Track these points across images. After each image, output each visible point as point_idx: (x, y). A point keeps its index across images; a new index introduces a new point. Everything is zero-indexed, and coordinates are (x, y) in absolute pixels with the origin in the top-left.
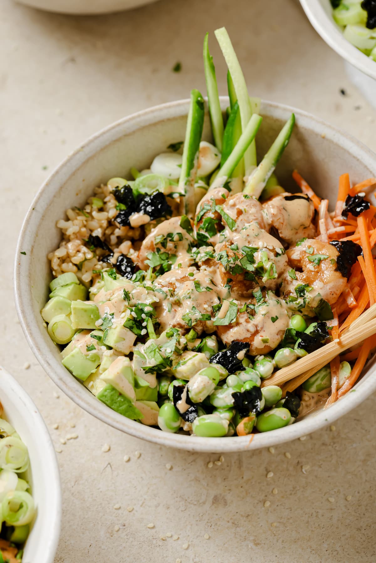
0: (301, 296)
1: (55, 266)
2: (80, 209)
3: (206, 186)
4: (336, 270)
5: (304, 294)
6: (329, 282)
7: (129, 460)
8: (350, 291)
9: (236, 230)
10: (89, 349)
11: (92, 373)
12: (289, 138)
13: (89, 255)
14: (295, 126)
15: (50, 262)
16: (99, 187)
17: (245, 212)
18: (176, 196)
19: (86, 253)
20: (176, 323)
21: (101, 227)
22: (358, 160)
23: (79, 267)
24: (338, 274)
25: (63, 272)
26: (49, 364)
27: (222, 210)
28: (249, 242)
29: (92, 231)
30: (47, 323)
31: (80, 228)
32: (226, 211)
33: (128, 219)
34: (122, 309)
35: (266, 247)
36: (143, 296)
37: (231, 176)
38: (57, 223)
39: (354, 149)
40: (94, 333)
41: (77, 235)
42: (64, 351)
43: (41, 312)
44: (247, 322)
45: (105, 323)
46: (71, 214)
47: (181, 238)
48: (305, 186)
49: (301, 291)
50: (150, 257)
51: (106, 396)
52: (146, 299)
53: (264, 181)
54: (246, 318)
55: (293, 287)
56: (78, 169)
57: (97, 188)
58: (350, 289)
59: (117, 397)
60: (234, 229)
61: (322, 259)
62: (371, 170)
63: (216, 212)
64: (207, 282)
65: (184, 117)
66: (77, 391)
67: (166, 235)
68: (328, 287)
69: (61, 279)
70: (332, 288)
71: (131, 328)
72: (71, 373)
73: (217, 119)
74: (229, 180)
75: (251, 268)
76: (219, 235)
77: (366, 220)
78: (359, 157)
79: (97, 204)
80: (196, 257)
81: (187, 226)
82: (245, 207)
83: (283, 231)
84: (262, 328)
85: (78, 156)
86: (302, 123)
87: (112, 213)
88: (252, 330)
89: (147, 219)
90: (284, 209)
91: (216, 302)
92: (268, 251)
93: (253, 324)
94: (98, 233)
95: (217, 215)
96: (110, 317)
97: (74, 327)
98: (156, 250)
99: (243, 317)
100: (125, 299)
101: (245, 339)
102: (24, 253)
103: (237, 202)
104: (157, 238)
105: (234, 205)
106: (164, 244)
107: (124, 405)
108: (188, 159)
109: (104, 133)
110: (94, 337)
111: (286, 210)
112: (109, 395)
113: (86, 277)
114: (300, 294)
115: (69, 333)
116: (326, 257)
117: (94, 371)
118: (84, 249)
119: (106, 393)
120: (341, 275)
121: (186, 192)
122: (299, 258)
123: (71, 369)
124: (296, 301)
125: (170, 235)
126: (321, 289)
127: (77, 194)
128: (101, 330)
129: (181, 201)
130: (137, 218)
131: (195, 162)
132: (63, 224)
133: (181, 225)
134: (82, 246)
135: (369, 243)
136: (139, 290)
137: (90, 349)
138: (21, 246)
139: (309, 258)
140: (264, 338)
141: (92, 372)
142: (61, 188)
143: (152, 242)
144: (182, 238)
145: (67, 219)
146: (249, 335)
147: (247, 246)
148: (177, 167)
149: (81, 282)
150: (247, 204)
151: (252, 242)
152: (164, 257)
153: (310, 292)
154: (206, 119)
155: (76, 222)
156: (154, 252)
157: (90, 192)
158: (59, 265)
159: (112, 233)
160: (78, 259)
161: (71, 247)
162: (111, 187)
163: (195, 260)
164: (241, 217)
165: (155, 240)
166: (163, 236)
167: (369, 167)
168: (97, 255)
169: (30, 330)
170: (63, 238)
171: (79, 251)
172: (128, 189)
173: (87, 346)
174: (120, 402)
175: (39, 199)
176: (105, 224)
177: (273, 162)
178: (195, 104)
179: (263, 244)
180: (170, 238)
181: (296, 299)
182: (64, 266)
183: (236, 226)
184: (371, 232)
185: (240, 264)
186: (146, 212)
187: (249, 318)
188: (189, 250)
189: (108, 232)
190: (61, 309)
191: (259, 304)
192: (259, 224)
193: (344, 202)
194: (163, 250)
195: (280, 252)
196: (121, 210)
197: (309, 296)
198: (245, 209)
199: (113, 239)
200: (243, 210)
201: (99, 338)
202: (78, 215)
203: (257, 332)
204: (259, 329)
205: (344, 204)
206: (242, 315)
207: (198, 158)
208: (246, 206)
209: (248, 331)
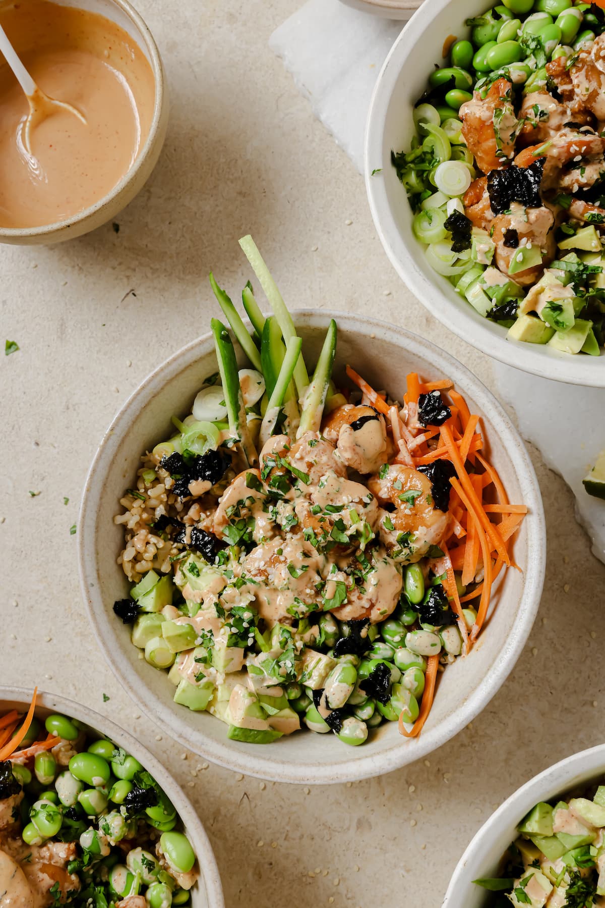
0: (405, 547)
1: (128, 571)
2: (132, 491)
3: (257, 417)
4: (435, 509)
5: (408, 544)
6: (432, 524)
8: (454, 518)
9: (311, 484)
11: (209, 702)
12: (335, 346)
13: (161, 544)
14: (337, 331)
15: (121, 567)
16: (145, 454)
17: (316, 463)
18: (230, 445)
19: (157, 541)
20: (281, 617)
21: (161, 502)
22: (420, 357)
24: (439, 512)
26: (162, 721)
27: (289, 464)
28: (332, 500)
29: (154, 511)
30: (143, 651)
31: (140, 516)
32: (294, 465)
33: (188, 489)
34: (219, 625)
35: (352, 502)
36: (237, 599)
37: (282, 403)
38: (114, 520)
39: (412, 346)
40: (196, 654)
41: (140, 524)
42: (170, 673)
43: (132, 641)
44: (359, 598)
45: (205, 642)
46: (124, 502)
47: (253, 502)
48: (365, 386)
49: (404, 541)
50: (227, 532)
51: (237, 735)
52: (241, 601)
53: (321, 402)
54: (358, 594)
55: (393, 538)
56: (116, 455)
57: (142, 457)
58: (454, 514)
60: (309, 483)
61: (415, 497)
62: (438, 367)
63: (283, 467)
64: (301, 559)
67: (235, 504)
68: (432, 531)
70: (437, 529)
71: (236, 645)
72: (184, 705)
73: (248, 346)
74: (282, 408)
75: (345, 538)
76: (293, 489)
77: (450, 428)
78: (421, 355)
79: (149, 477)
80: (276, 518)
81: (254, 483)
82: (315, 458)
83: (362, 469)
84: (377, 600)
85: (110, 442)
86: (345, 326)
87: (169, 482)
88: (367, 605)
89: (208, 485)
90: (357, 445)
91: (317, 579)
92: (355, 504)
93: (367, 599)
94: (160, 511)
95: (285, 471)
96: (209, 635)
97: (173, 652)
98: (230, 522)
99: (353, 595)
100: (219, 617)
101: (360, 616)
103: (304, 454)
104: (227, 510)
105: (302, 458)
106: (237, 514)
107: (259, 735)
108: (231, 402)
109: (130, 404)
110: (196, 659)
111: (359, 446)
112: (240, 733)
113: (166, 568)
114: (404, 545)
115: (170, 657)
116: (420, 493)
117: (211, 698)
118: (153, 539)
120: (441, 512)
121: (240, 437)
122: (388, 497)
124: (402, 552)
125: (240, 502)
126: (425, 535)
127: (124, 476)
129: (238, 448)
130: (196, 487)
131: (240, 402)
132: (120, 519)
133: (248, 486)
134: (150, 536)
135: (461, 459)
136: (229, 592)
137: (199, 678)
139: (401, 498)
140: (382, 610)
141: (209, 700)
142: (105, 485)
143: (223, 517)
144: (254, 500)
145: (124, 510)
146: (364, 611)
147: (331, 504)
148: (220, 406)
149: (162, 576)
150: (316, 452)
151: (335, 500)
152: (241, 526)
153: (414, 542)
154: (235, 346)
155: (134, 511)
156: (229, 525)
157: (136, 463)
158: (134, 568)
160: (150, 552)
161: (138, 543)
162: (158, 457)
163: (275, 521)
164: (313, 470)
165: (226, 513)
166: (234, 507)
167: (434, 364)
168: (168, 534)
169: (128, 683)
170: (126, 533)
171: (148, 543)
173: (195, 676)
175: (85, 510)
176: (164, 497)
177: (325, 379)
178: (219, 340)
179: (348, 498)
180: (242, 506)
181: (401, 551)
182: (138, 565)
183: (310, 479)
184: (459, 442)
185: (331, 539)
186: (205, 478)
187: (361, 592)
188: (265, 510)
190: (152, 633)
191: (367, 570)
192: (336, 472)
193: (416, 403)
194: (237, 519)
195: (369, 501)
196: (177, 480)
197: (414, 546)
198: (315, 461)
199: (179, 506)
200: (313, 462)
201: (204, 661)
202: (134, 499)
203: (372, 606)
204: (373, 602)
205: (418, 406)
206: (352, 594)
207: (242, 396)
208: (316, 456)
209: (363, 607)
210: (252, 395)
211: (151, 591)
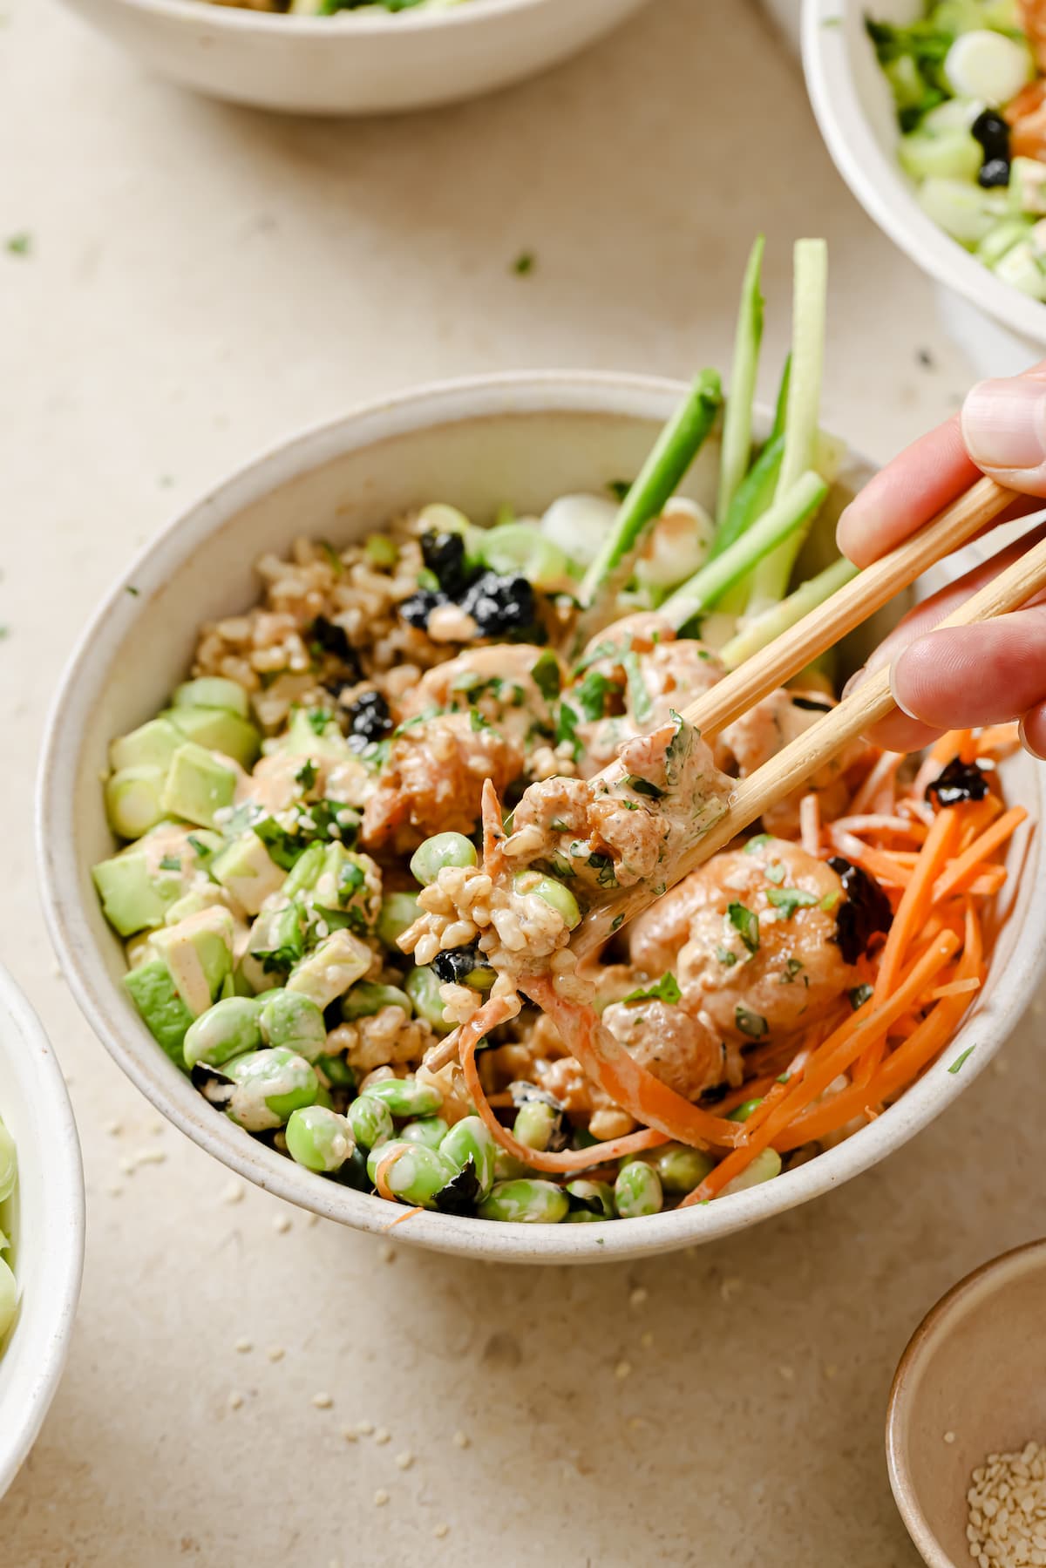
1: (206, 654)
2: (329, 549)
4: (830, 940)
7: (286, 1229)
10: (167, 864)
11: (149, 926)
13: (299, 663)
15: (200, 639)
17: (680, 689)
18: (564, 604)
19: (295, 655)
21: (363, 609)
23: (266, 680)
25: (219, 674)
29: (337, 610)
30: (113, 772)
31: (307, 592)
32: (643, 673)
33: (428, 616)
34: (285, 801)
38: (259, 556)
40: (200, 835)
41: (295, 604)
43: (112, 743)
45: (235, 822)
46: (304, 549)
47: (518, 702)
51: (143, 986)
59: (166, 998)
61: (801, 903)
63: (621, 667)
65: (658, 425)
66: (81, 946)
67: (484, 679)
69: (203, 690)
72: (102, 902)
74: (706, 614)
76: (606, 723)
79: (378, 550)
81: (549, 680)
89: (469, 630)
90: (777, 722)
94: (349, 621)
95: (619, 673)
96: (253, 812)
97: (165, 805)
102: (134, 592)
104: (464, 676)
106: (472, 697)
107: (175, 1023)
108: (626, 525)
110: (194, 842)
111: (778, 726)
112: (151, 986)
113: (272, 711)
115: (151, 814)
116: (812, 901)
117: (154, 922)
118: (294, 643)
119: (146, 980)
121: (591, 603)
123: (106, 894)
125: (494, 682)
127: (340, 512)
128: (220, 834)
129: (572, 620)
130: (448, 619)
131: (640, 539)
132: (271, 565)
133: (533, 671)
134: (293, 635)
137: (169, 865)
138: (136, 574)
139: (770, 894)
141: (150, 923)
142: (299, 479)
143: (446, 683)
144: (522, 701)
145: (291, 558)
149: (253, 717)
155: (303, 574)
156: (443, 709)
157: (377, 519)
158: (219, 657)
159: (385, 636)
160: (269, 658)
161: (265, 625)
162: (422, 525)
165: (459, 679)
166: (480, 680)
170: (262, 600)
171: (279, 643)
172: (457, 542)
173: (166, 858)
174: (170, 1011)
176: (374, 605)
180: (492, 690)
182: (229, 663)
186: (473, 614)
189: (378, 628)
190: (158, 754)
196: (422, 587)
199: (384, 650)
200: (681, 686)
201: (204, 851)
202: (322, 559)
207: (651, 533)
210: (670, 552)
211: (211, 708)
